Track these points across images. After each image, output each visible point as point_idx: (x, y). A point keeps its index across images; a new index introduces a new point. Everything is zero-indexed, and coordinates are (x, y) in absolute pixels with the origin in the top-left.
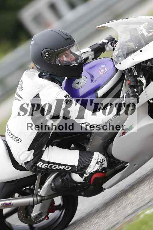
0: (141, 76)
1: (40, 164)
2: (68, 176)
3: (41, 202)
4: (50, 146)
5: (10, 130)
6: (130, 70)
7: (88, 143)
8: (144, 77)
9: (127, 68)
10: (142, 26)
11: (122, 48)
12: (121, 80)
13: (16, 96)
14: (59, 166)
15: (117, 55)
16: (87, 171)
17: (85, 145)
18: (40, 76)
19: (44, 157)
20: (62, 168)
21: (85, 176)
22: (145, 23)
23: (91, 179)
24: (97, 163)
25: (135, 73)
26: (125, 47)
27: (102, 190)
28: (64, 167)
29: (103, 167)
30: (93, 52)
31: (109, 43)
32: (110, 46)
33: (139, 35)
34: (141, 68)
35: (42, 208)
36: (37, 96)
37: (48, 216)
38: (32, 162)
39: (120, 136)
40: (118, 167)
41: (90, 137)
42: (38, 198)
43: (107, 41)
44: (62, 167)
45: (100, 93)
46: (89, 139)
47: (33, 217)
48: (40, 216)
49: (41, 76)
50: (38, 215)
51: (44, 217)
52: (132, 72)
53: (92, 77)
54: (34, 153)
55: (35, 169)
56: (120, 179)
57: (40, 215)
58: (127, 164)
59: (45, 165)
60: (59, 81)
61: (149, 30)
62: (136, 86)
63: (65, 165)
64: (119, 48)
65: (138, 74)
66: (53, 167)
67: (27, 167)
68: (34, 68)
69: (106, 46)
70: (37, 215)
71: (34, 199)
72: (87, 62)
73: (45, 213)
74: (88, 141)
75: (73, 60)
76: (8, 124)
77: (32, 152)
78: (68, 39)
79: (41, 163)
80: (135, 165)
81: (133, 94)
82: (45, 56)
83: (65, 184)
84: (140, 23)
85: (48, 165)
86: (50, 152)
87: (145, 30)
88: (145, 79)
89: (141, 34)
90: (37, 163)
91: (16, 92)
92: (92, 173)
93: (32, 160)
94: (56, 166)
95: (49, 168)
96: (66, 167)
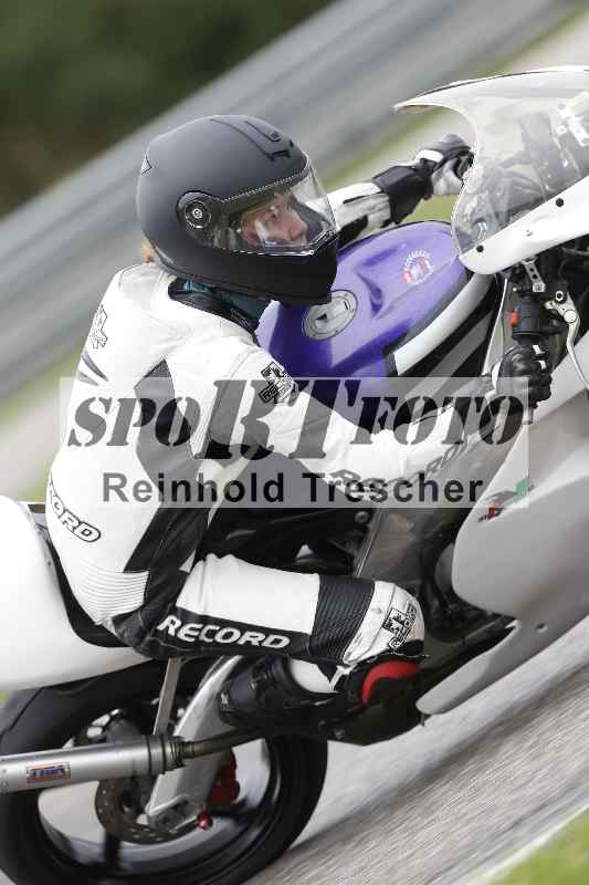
0: (559, 296)
1: (170, 624)
2: (278, 669)
4: (211, 557)
5: (60, 495)
6: (518, 271)
7: (360, 541)
8: (569, 300)
9: (506, 264)
10: (570, 103)
11: (492, 188)
12: (487, 305)
13: (82, 367)
14: (242, 634)
15: (473, 212)
16: (350, 654)
17: (351, 550)
18: (175, 292)
19: (188, 599)
20: (255, 642)
21: (342, 671)
22: (580, 92)
24: (387, 625)
25: (539, 286)
26: (505, 183)
27: (415, 718)
28: (261, 636)
29: (410, 637)
30: (387, 198)
31: (448, 165)
32: (451, 175)
33: (556, 141)
34: (563, 263)
36: (161, 369)
38: (140, 616)
39: (482, 519)
40: (474, 635)
41: (366, 523)
42: (168, 750)
43: (437, 157)
44: (255, 639)
45: (406, 356)
46: (364, 528)
47: (153, 817)
48: (177, 815)
49: (177, 293)
50: (172, 811)
51: (194, 818)
52: (527, 282)
53: (376, 292)
54: (150, 581)
55: (153, 644)
56: (483, 678)
57: (179, 809)
58: (509, 622)
59: (191, 629)
60: (244, 314)
62: (540, 333)
63: (267, 631)
64: (482, 185)
65: (547, 288)
66: (219, 638)
67: (122, 635)
68: (153, 261)
69: (434, 176)
70: (167, 809)
71: (154, 751)
73: (198, 805)
74: (361, 535)
75: (300, 235)
77: (141, 578)
78: (279, 153)
79: (173, 623)
80: (541, 626)
81: (527, 363)
82: (191, 219)
83: (267, 700)
85: (200, 630)
87: (578, 119)
88: (574, 308)
89: (565, 135)
90: (161, 619)
91: (83, 354)
92: (365, 661)
93: (141, 609)
94: (231, 634)
95: (207, 640)
96: (267, 636)
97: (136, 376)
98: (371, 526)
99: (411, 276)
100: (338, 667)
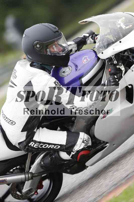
0: (120, 64)
1: (32, 144)
3: (32, 178)
4: (41, 128)
5: (5, 114)
6: (110, 59)
8: (123, 65)
10: (120, 20)
11: (103, 40)
12: (102, 69)
13: (10, 84)
14: (49, 146)
15: (98, 47)
16: (75, 149)
17: (70, 128)
18: (31, 65)
19: (36, 138)
21: (72, 153)
22: (122, 17)
23: (78, 156)
24: (83, 142)
25: (115, 62)
26: (105, 39)
27: (84, 167)
28: (53, 146)
29: (88, 145)
30: (76, 45)
31: (90, 37)
33: (118, 28)
34: (120, 57)
35: (32, 185)
37: (37, 192)
38: (25, 142)
39: (102, 118)
40: (99, 147)
41: (74, 121)
42: (29, 175)
43: (88, 35)
44: (52, 147)
46: (73, 122)
47: (23, 193)
49: (32, 66)
51: (34, 193)
52: (112, 61)
53: (76, 66)
54: (27, 134)
55: (28, 149)
56: (101, 157)
57: (30, 191)
58: (106, 144)
61: (126, 24)
62: (116, 73)
63: (55, 145)
64: (100, 40)
65: (117, 62)
66: (43, 147)
67: (20, 147)
68: (26, 59)
69: (87, 39)
70: (27, 191)
71: (26, 176)
72: (71, 53)
73: (35, 189)
74: (73, 124)
75: (61, 51)
76: (2, 109)
77: (25, 133)
79: (32, 143)
80: (114, 145)
81: (113, 80)
82: (37, 47)
83: (53, 162)
84: (118, 18)
85: (39, 145)
86: (40, 134)
87: (123, 23)
88: (124, 67)
89: (120, 27)
90: (29, 143)
91: (10, 81)
92: (78, 151)
93: (25, 140)
94: (46, 146)
95: (41, 147)
96: (55, 146)
97: (23, 86)
98: (75, 121)
99: (84, 62)
100: (72, 152)
